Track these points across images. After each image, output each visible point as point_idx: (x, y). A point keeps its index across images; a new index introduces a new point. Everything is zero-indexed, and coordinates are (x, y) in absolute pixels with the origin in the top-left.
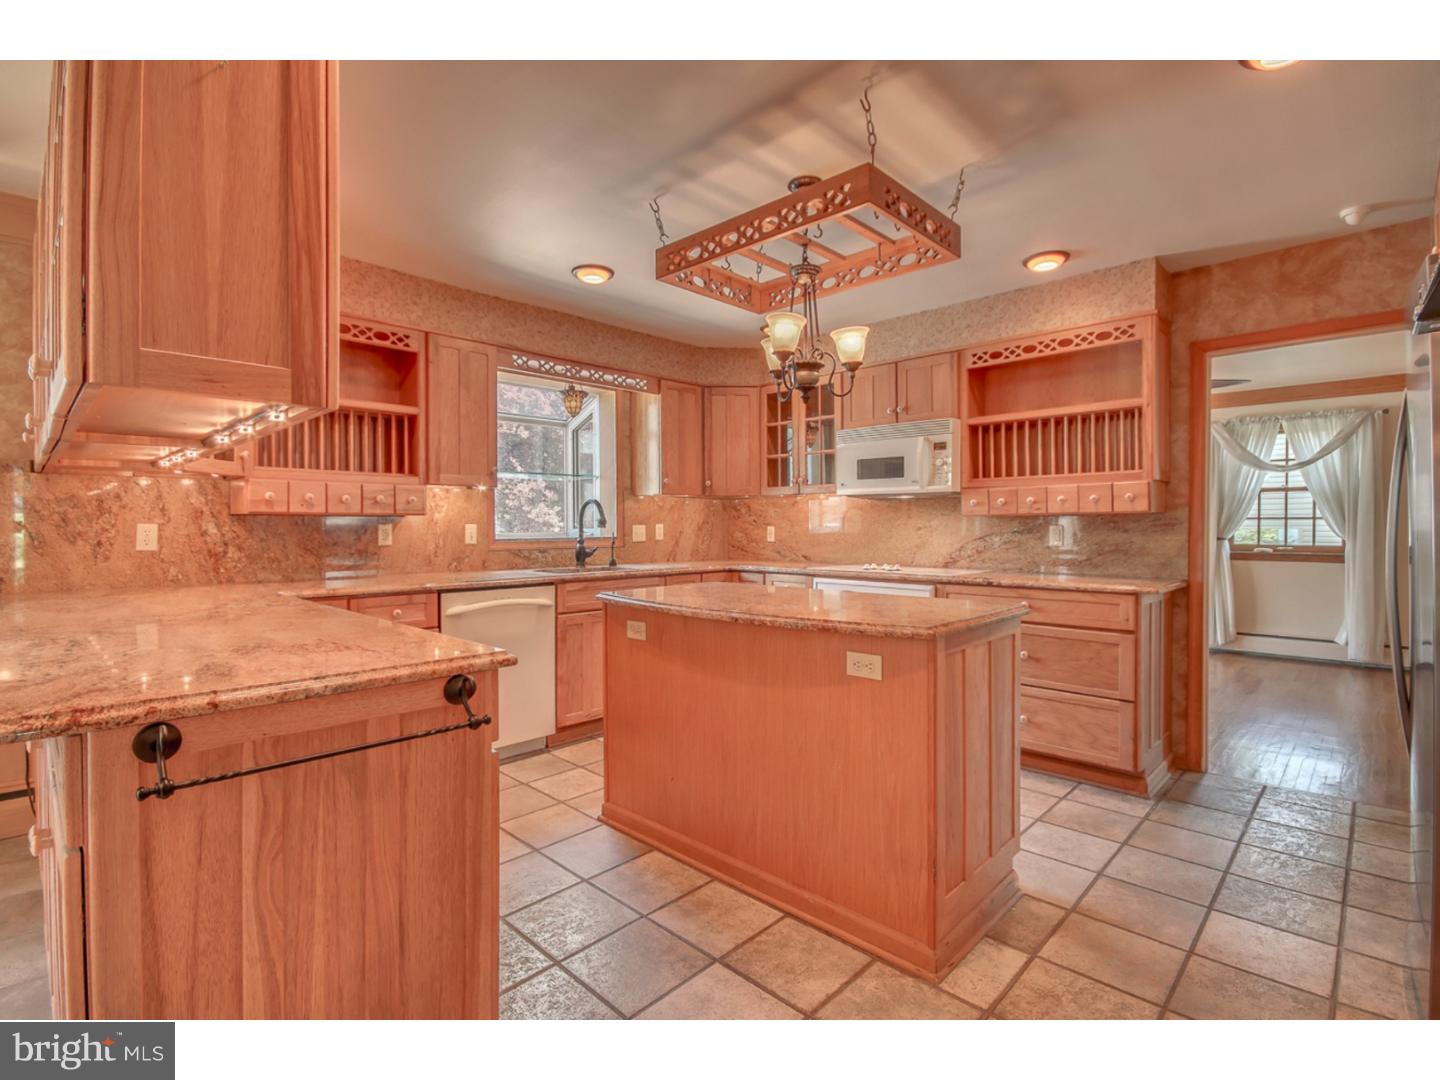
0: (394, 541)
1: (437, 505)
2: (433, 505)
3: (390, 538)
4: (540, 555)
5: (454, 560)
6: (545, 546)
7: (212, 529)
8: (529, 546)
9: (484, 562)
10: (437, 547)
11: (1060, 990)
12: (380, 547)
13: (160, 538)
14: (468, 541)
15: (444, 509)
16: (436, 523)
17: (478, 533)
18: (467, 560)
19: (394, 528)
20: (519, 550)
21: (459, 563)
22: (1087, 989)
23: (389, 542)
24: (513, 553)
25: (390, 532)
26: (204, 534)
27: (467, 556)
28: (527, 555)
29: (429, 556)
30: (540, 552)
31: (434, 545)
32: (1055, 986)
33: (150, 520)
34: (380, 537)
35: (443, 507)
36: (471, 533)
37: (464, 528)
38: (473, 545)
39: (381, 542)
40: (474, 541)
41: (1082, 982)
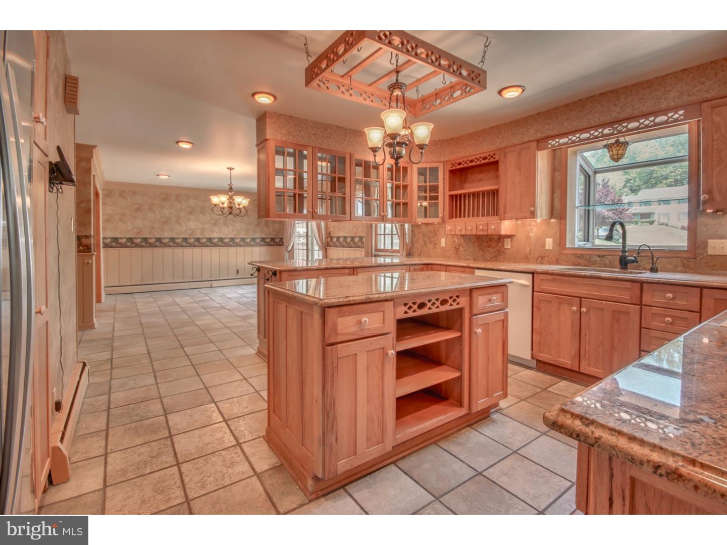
0: (511, 245)
1: (531, 229)
2: (529, 229)
3: (509, 245)
4: (598, 259)
5: (539, 257)
6: (603, 253)
7: (456, 241)
8: (590, 253)
9: (557, 260)
10: (530, 250)
11: (230, 471)
12: (506, 249)
13: (446, 242)
14: (547, 248)
15: (535, 231)
16: (530, 238)
17: (553, 244)
18: (546, 258)
19: (511, 240)
20: (582, 255)
21: (542, 259)
22: (223, 480)
23: (509, 247)
24: (577, 257)
25: (510, 242)
26: (455, 242)
27: (547, 256)
28: (587, 258)
29: (527, 254)
30: (599, 256)
31: (529, 249)
32: (233, 470)
33: (444, 238)
34: (505, 244)
35: (534, 229)
36: (549, 243)
37: (545, 241)
38: (550, 250)
39: (505, 247)
40: (551, 248)
41: (228, 482)
